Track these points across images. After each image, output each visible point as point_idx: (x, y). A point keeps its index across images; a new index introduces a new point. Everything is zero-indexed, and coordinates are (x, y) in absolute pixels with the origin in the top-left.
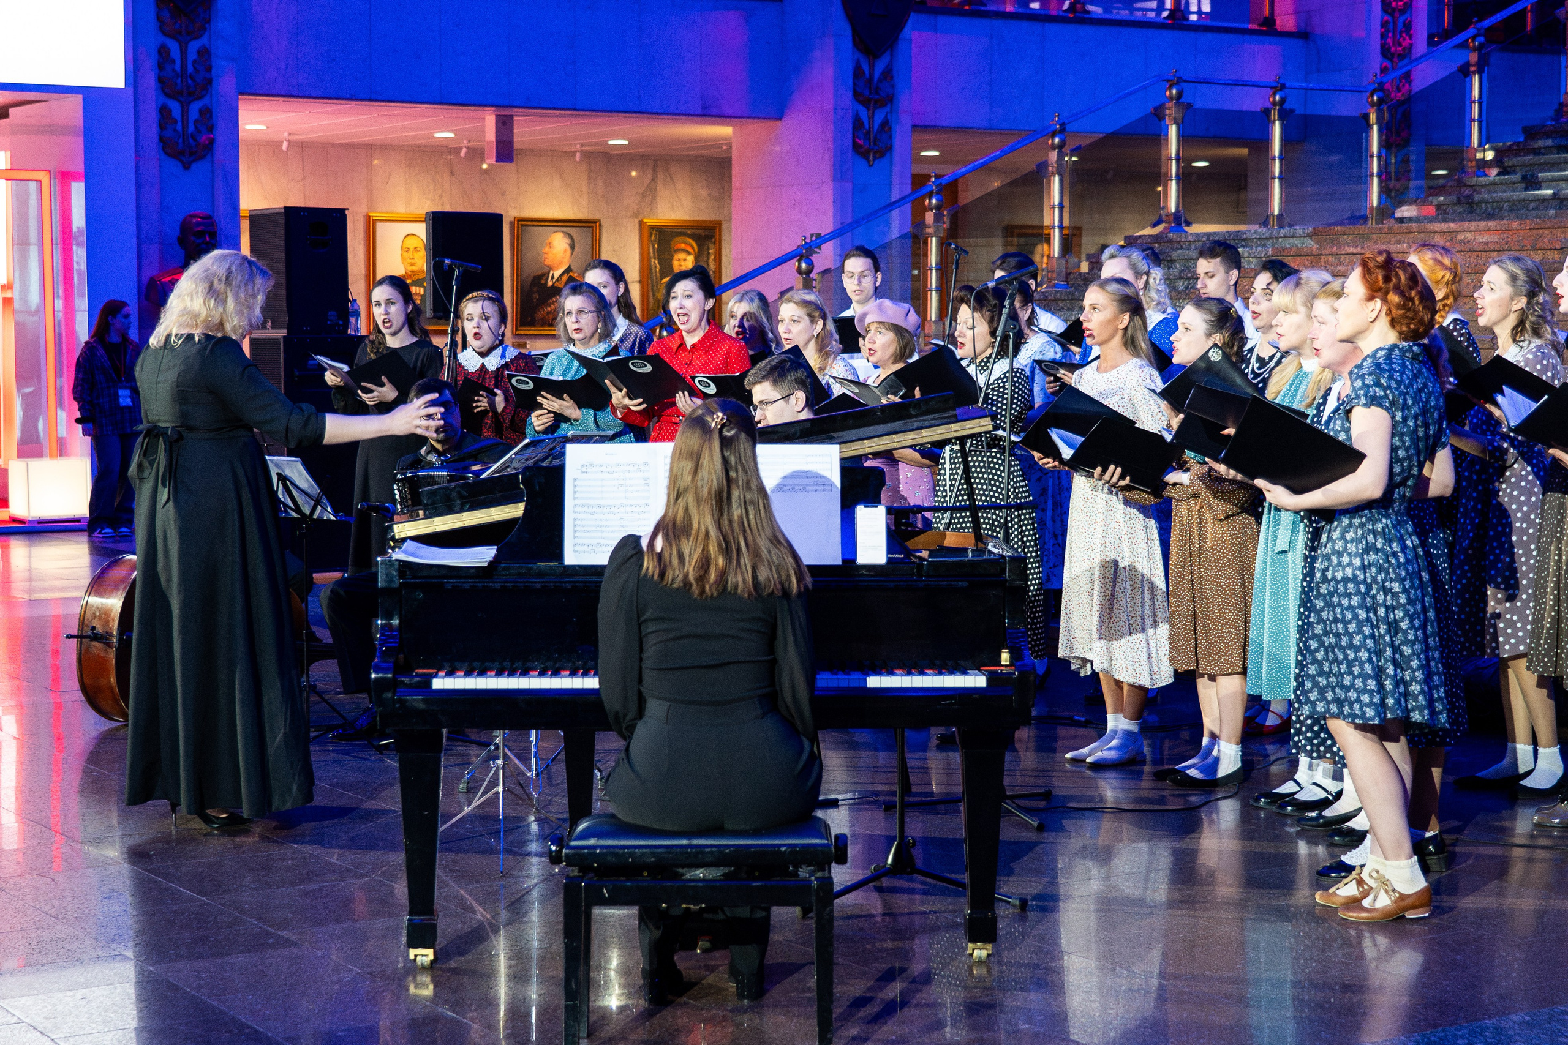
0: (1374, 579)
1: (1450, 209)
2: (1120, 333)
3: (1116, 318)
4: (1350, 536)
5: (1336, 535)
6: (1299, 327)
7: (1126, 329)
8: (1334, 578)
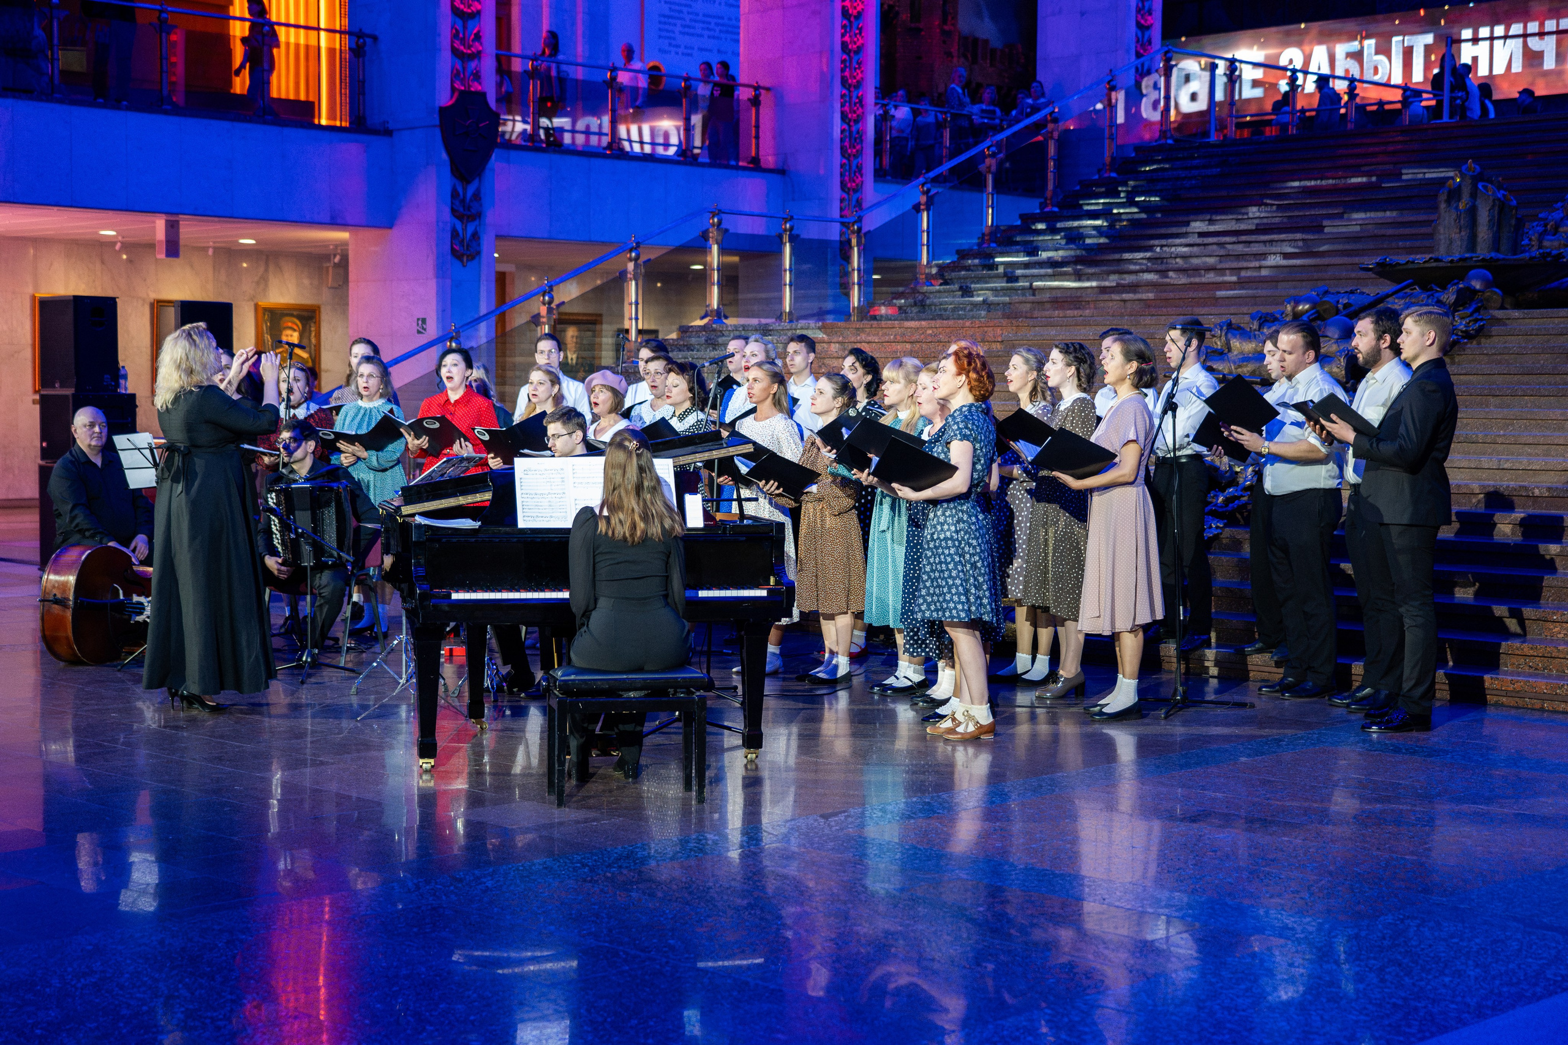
0: (963, 538)
2: (771, 396)
3: (769, 387)
4: (947, 514)
5: (939, 513)
6: (899, 392)
7: (775, 394)
8: (938, 538)
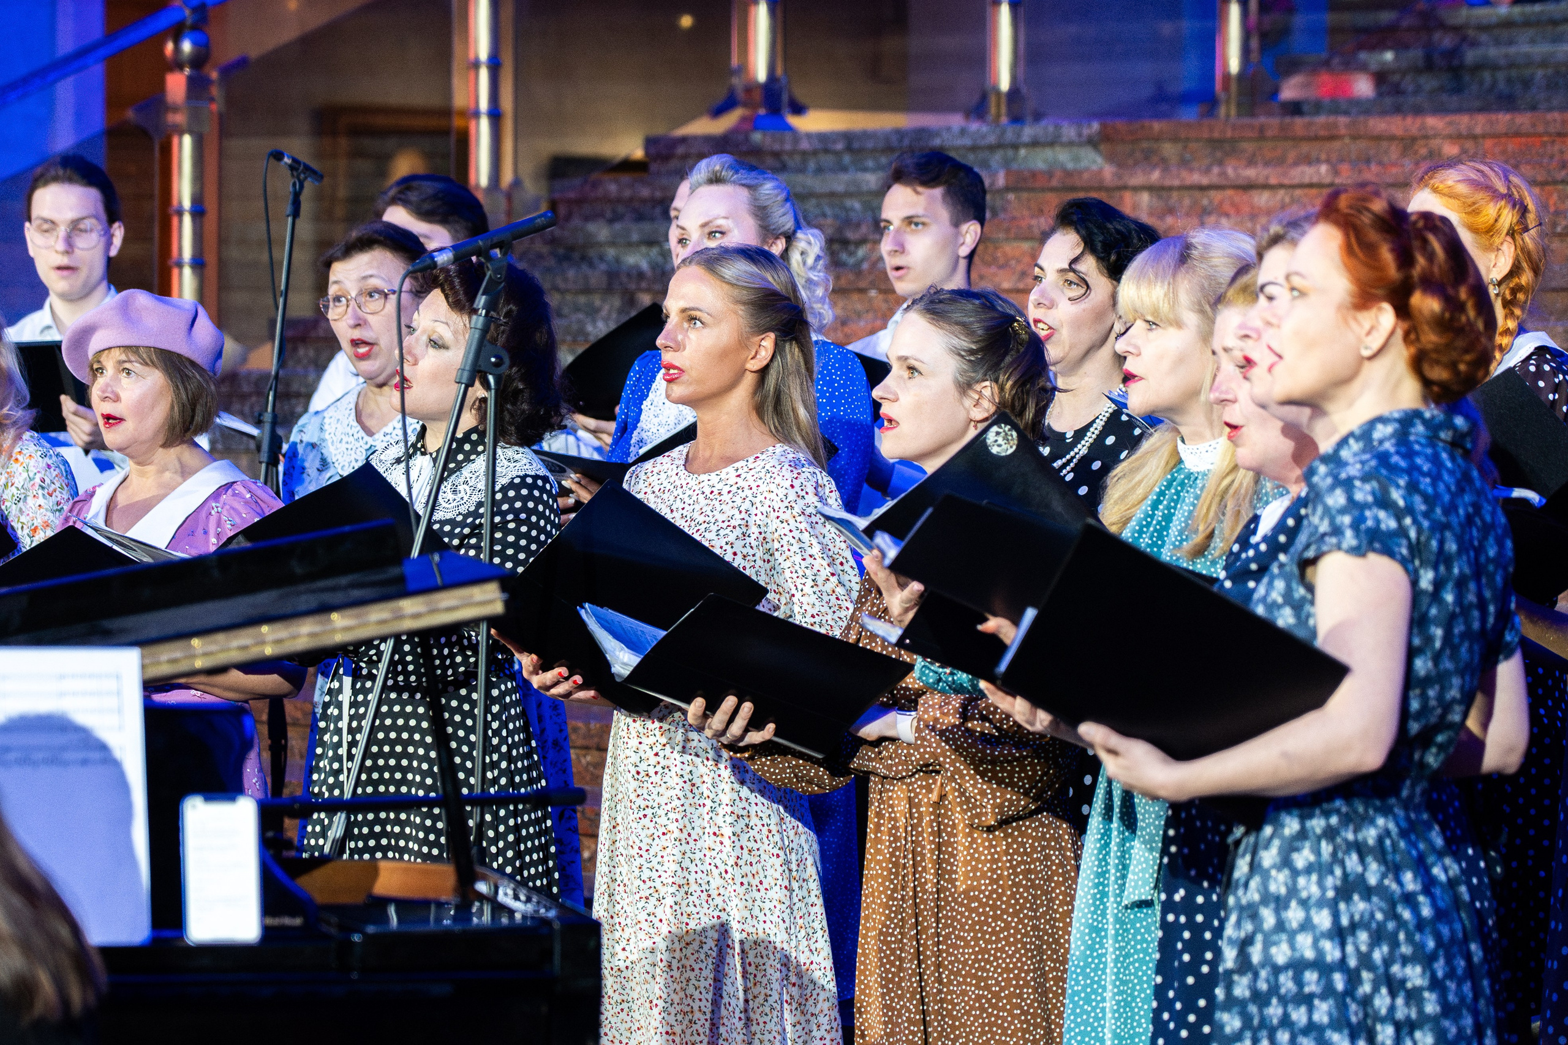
0: (1365, 960)
1: (1408, 84)
5: (1269, 857)
6: (1181, 360)
8: (1267, 961)
